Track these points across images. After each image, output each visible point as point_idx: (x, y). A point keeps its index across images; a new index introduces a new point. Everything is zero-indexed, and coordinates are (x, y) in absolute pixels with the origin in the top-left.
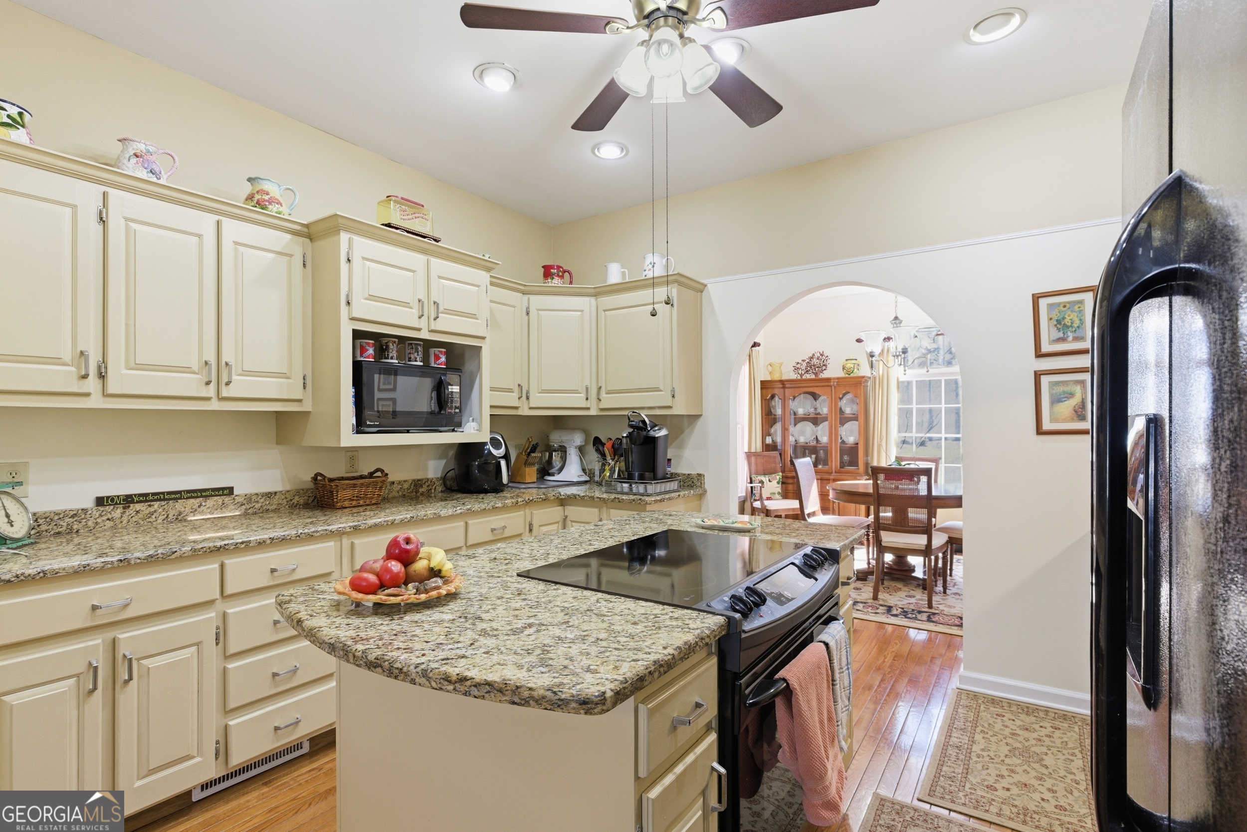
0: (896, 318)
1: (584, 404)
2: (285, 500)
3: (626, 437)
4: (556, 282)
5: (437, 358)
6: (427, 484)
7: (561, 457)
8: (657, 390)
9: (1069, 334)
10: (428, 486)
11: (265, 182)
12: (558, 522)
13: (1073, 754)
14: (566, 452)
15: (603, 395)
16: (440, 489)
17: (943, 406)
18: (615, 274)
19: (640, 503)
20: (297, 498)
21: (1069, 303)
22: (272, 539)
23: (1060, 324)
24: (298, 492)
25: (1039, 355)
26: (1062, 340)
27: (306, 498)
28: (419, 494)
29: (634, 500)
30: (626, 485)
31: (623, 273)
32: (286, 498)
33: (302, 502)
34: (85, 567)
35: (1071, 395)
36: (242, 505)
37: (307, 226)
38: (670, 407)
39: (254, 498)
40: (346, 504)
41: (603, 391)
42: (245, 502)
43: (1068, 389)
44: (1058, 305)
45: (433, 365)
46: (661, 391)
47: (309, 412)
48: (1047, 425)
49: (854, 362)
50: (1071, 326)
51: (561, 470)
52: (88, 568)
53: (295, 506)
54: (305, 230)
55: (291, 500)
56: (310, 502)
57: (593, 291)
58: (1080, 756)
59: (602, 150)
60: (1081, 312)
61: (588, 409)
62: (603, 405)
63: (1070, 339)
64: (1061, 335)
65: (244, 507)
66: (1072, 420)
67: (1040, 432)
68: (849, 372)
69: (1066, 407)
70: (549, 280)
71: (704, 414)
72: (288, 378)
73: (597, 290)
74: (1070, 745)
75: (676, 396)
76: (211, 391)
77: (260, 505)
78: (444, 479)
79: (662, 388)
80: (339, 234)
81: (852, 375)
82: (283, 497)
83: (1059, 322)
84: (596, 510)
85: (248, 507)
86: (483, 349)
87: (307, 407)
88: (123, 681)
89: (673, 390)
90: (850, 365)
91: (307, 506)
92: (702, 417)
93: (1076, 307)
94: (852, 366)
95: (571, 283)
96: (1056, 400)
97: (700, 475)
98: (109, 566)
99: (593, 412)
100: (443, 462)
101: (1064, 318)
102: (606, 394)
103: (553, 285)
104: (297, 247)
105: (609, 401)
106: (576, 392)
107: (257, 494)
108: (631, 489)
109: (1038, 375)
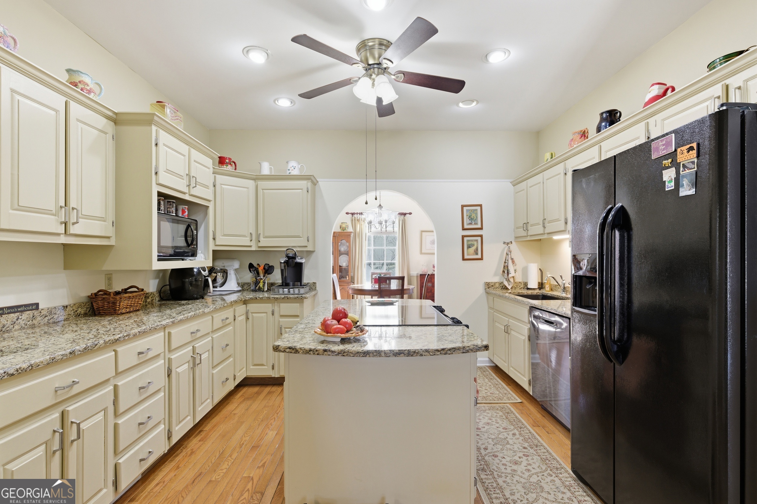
0: (380, 205)
1: (249, 244)
2: (73, 311)
3: (283, 263)
4: (229, 168)
5: (183, 212)
6: (151, 296)
7: (223, 276)
8: (299, 237)
9: (473, 222)
10: (152, 297)
11: (83, 75)
12: (244, 314)
13: (483, 378)
14: (227, 273)
15: (261, 239)
16: (157, 299)
17: (385, 248)
18: (266, 169)
19: (301, 299)
20: (80, 310)
21: (473, 210)
22: (139, 332)
23: (470, 218)
24: (80, 305)
25: (464, 229)
26: (471, 224)
27: (85, 309)
28: (147, 303)
29: (297, 297)
30: (286, 290)
31: (271, 168)
32: (73, 310)
33: (83, 312)
34: (53, 360)
35: (473, 245)
36: (46, 317)
37: (116, 114)
38: (306, 246)
39: (53, 311)
40: (124, 311)
41: (261, 236)
42: (47, 314)
43: (472, 243)
44: (469, 210)
45: (180, 215)
46: (301, 237)
47: (113, 246)
48: (466, 257)
49: (345, 224)
50: (474, 219)
51: (223, 284)
52: (54, 360)
53: (79, 316)
54: (114, 116)
55: (76, 311)
56: (87, 312)
57: (255, 177)
58: (486, 378)
59: (279, 101)
60: (476, 214)
61: (250, 246)
62: (261, 244)
63: (473, 223)
64: (470, 222)
65: (47, 318)
66: (474, 255)
67: (464, 259)
68: (344, 229)
69: (472, 250)
70: (225, 166)
71: (316, 250)
72: (105, 221)
73: (257, 177)
74: (481, 376)
75: (309, 241)
76: (61, 229)
77: (57, 316)
78: (160, 292)
79: (301, 236)
80: (151, 126)
81: (345, 231)
82: (71, 309)
83: (470, 217)
84: (271, 305)
85: (50, 318)
86: (210, 207)
87: (112, 242)
88: (70, 441)
89: (308, 238)
90: (344, 226)
91: (85, 315)
92: (315, 252)
93: (475, 212)
94: (345, 226)
95: (235, 169)
96: (469, 247)
97: (315, 283)
98: (65, 358)
99: (253, 249)
100: (157, 281)
101: (471, 215)
102: (264, 238)
103: (227, 169)
104: (109, 126)
105: (264, 242)
106: (244, 236)
107: (55, 308)
108: (289, 292)
109: (463, 237)
